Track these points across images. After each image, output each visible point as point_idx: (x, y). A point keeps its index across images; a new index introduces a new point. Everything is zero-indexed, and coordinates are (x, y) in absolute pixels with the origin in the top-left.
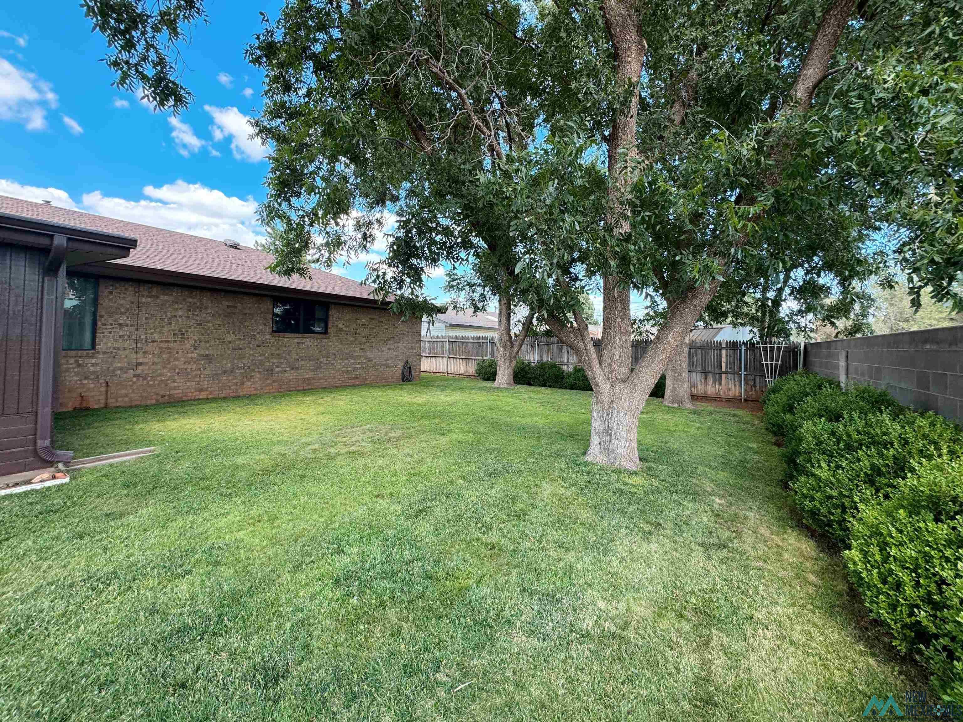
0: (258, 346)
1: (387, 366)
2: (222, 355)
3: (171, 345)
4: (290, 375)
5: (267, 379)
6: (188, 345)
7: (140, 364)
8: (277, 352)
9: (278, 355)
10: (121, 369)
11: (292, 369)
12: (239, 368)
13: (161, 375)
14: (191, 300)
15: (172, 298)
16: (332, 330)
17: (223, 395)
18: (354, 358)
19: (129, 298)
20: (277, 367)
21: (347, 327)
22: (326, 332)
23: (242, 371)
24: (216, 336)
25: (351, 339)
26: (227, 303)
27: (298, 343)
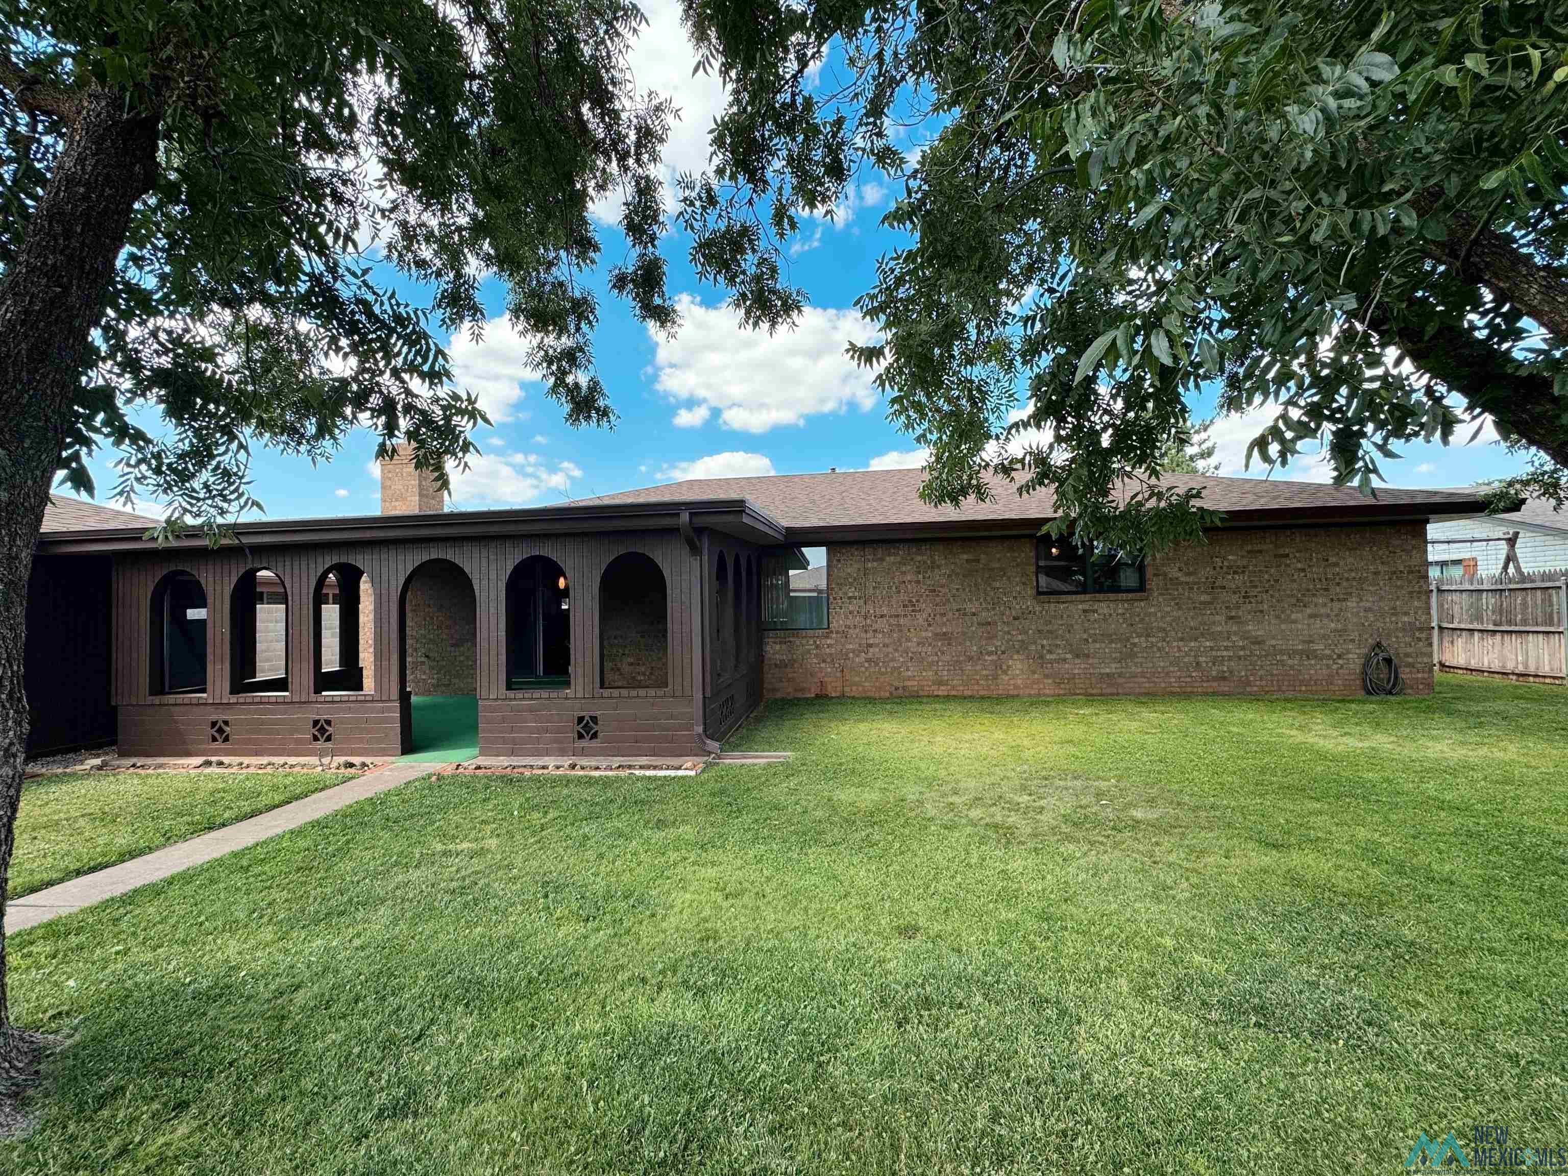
0: (1015, 619)
1: (1309, 655)
2: (964, 634)
3: (902, 621)
4: (1077, 667)
5: (1034, 672)
6: (921, 619)
7: (870, 646)
8: (1049, 627)
9: (1049, 632)
10: (853, 651)
11: (1078, 656)
12: (990, 653)
13: (893, 660)
14: (919, 558)
15: (898, 559)
16: (1153, 583)
17: (969, 693)
18: (1214, 637)
19: (856, 566)
20: (1050, 652)
21: (1189, 574)
22: (1141, 588)
23: (995, 657)
24: (955, 606)
25: (1204, 598)
26: (965, 557)
27: (1085, 611)
